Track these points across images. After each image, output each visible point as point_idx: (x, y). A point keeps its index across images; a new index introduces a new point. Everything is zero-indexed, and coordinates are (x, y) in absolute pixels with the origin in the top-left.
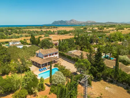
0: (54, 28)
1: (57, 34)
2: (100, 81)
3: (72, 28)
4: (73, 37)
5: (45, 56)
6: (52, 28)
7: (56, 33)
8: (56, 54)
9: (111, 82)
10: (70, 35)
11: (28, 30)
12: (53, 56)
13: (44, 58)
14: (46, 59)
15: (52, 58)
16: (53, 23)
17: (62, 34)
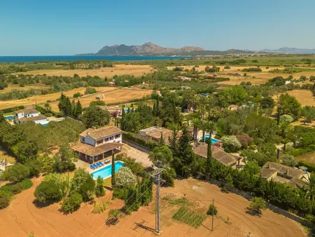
0: (105, 66)
1: (114, 86)
2: (187, 178)
3: (147, 66)
4: (150, 92)
5: (99, 142)
6: (100, 67)
7: (112, 83)
8: (117, 136)
9: (203, 178)
10: (144, 88)
11: (41, 73)
12: (111, 141)
13: (96, 145)
14: (100, 147)
15: (112, 144)
16: (101, 51)
17: (126, 85)
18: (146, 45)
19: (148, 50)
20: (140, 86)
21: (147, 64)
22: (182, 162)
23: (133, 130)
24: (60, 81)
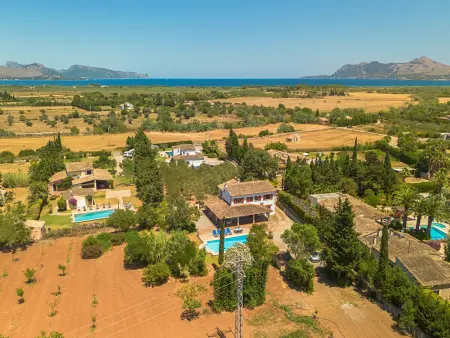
0: (332, 94)
1: (327, 123)
5: (237, 201)
6: (324, 95)
7: (324, 119)
8: (268, 197)
10: (372, 130)
12: (257, 203)
13: (233, 204)
14: (237, 207)
15: (255, 206)
16: (339, 72)
17: (346, 124)
18: (416, 62)
19: (418, 70)
20: (369, 126)
21: (405, 91)
22: (334, 257)
23: (299, 192)
24: (256, 113)
